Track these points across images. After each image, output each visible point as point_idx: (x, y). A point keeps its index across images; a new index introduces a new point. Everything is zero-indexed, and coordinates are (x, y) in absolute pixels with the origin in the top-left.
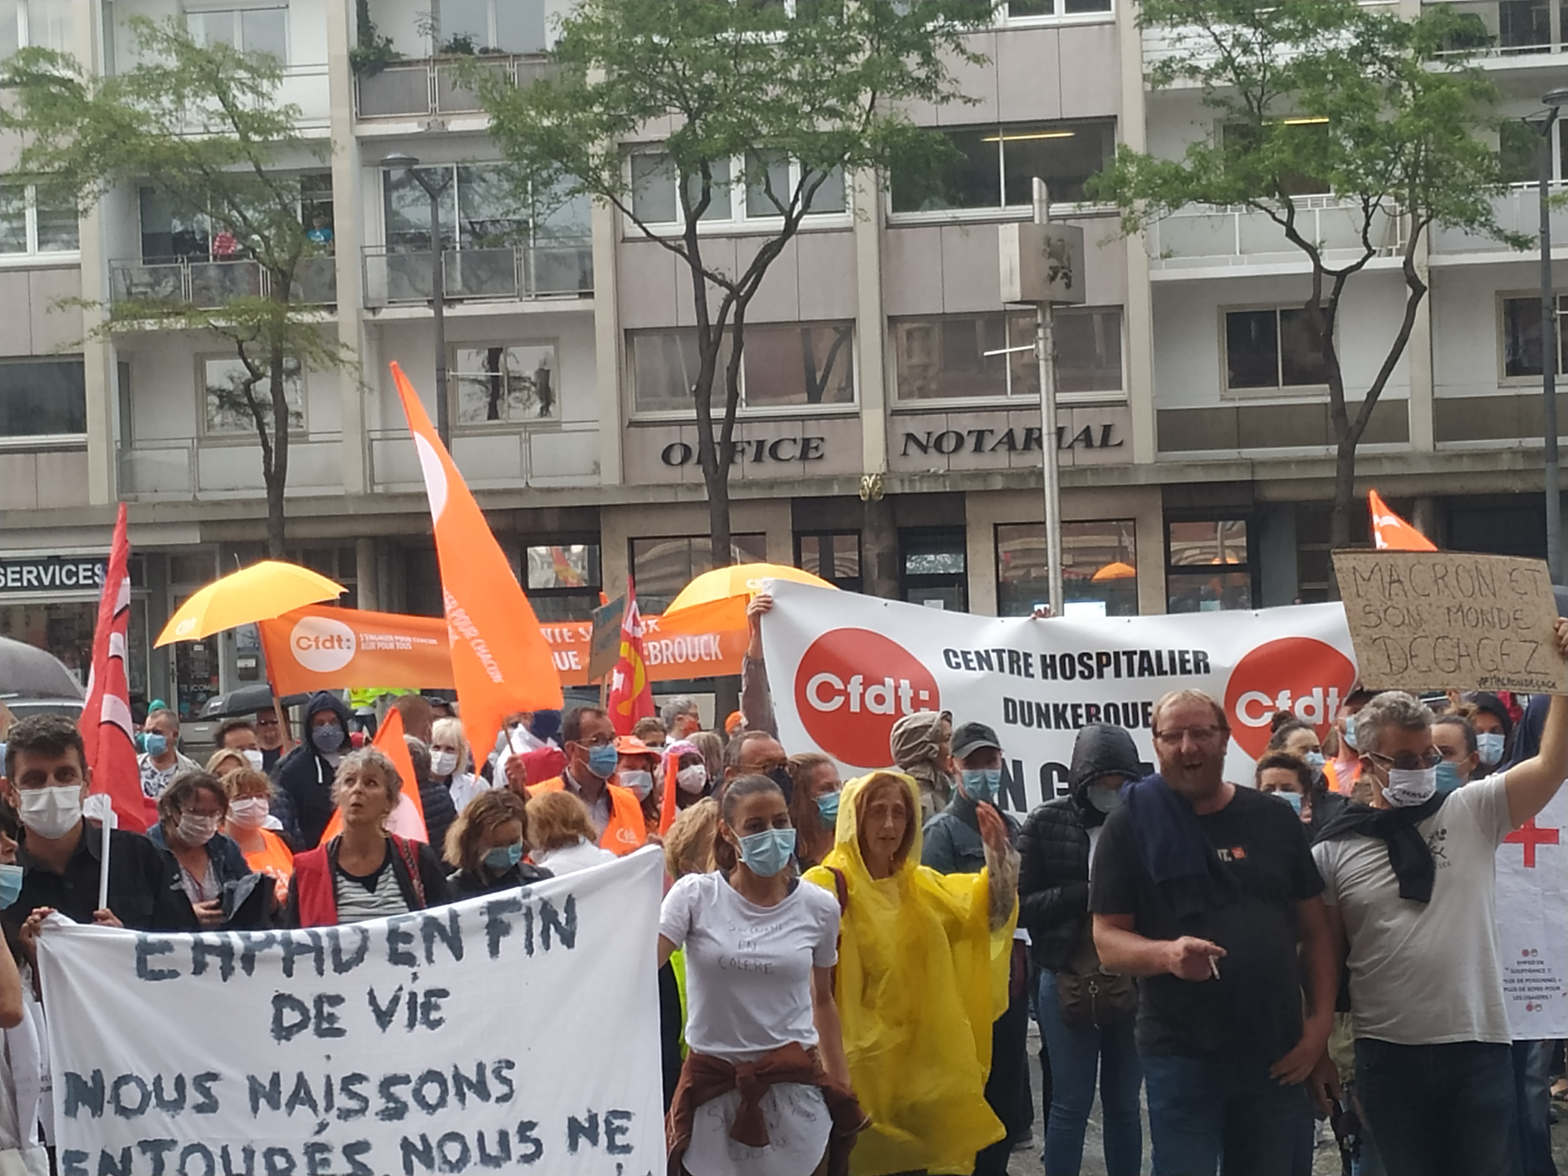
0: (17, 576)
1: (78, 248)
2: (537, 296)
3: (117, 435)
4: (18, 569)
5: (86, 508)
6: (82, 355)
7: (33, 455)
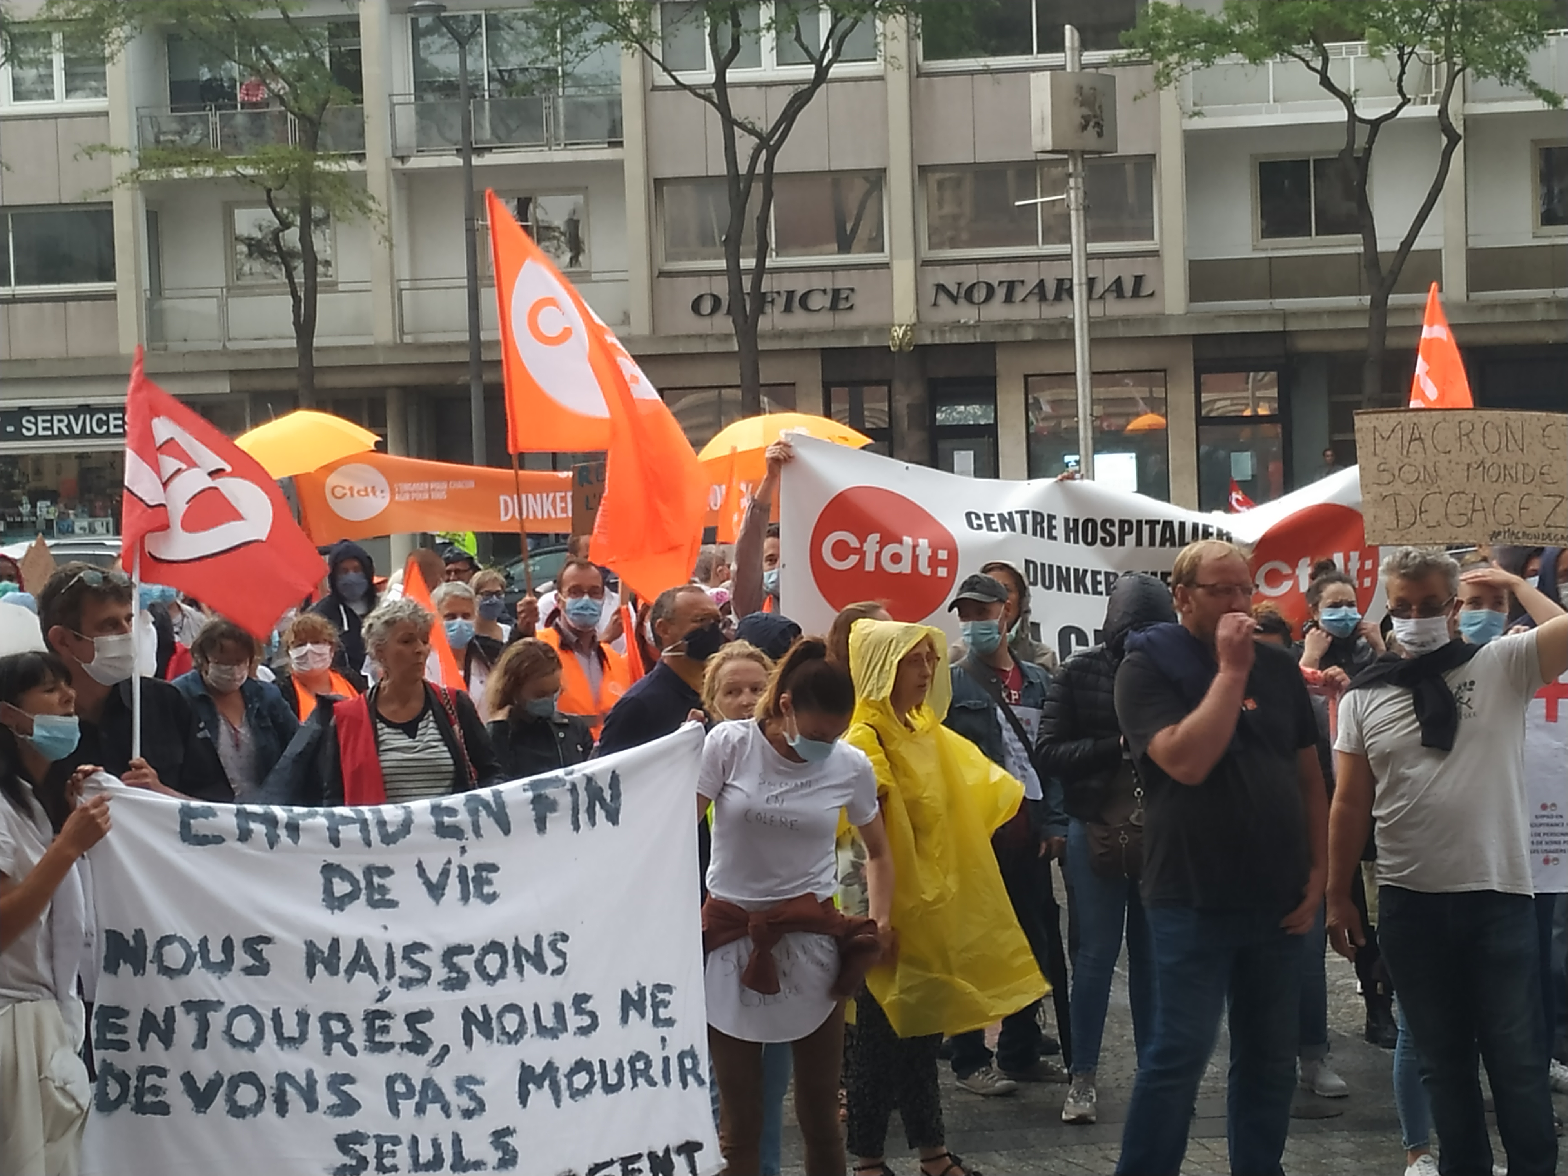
0: (48, 425)
1: (105, 95)
2: (566, 145)
3: (146, 284)
4: (49, 418)
5: (116, 358)
6: (111, 203)
7: (62, 304)
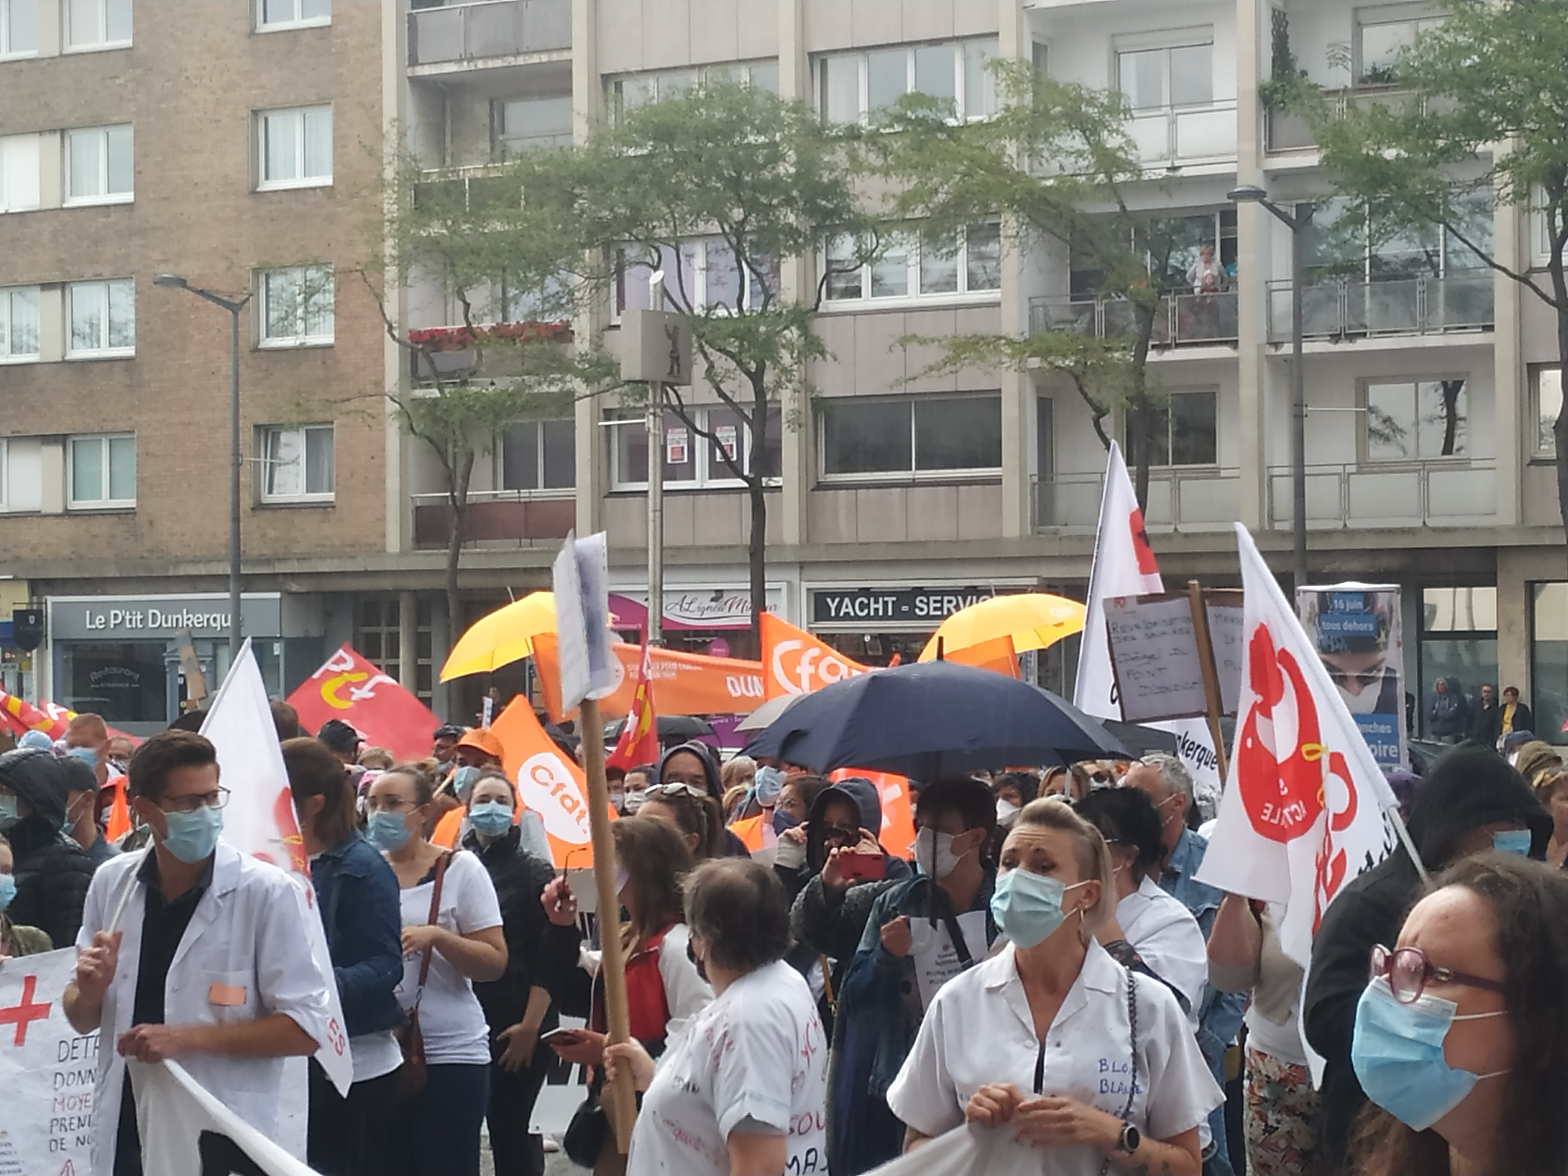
0: (939, 605)
1: (999, 287)
2: (1446, 329)
3: (1033, 467)
4: (939, 598)
5: (998, 541)
6: (1000, 391)
7: (954, 488)
